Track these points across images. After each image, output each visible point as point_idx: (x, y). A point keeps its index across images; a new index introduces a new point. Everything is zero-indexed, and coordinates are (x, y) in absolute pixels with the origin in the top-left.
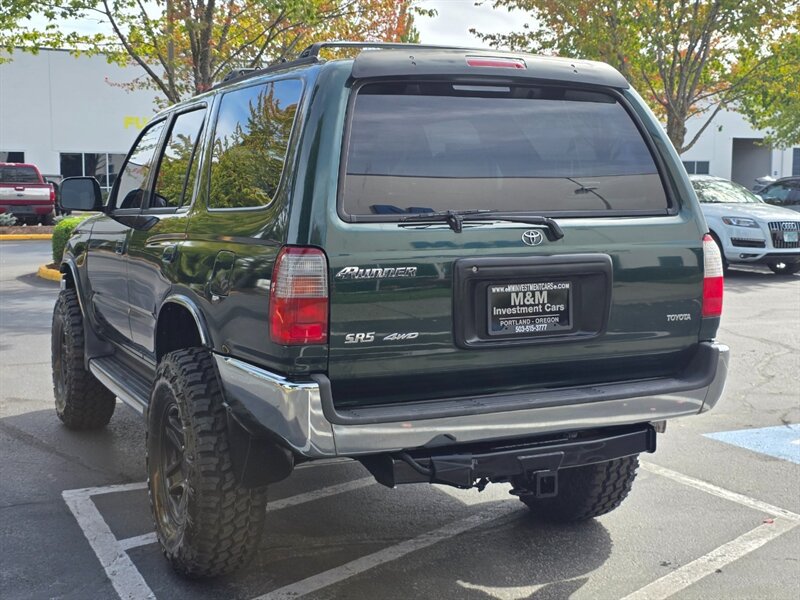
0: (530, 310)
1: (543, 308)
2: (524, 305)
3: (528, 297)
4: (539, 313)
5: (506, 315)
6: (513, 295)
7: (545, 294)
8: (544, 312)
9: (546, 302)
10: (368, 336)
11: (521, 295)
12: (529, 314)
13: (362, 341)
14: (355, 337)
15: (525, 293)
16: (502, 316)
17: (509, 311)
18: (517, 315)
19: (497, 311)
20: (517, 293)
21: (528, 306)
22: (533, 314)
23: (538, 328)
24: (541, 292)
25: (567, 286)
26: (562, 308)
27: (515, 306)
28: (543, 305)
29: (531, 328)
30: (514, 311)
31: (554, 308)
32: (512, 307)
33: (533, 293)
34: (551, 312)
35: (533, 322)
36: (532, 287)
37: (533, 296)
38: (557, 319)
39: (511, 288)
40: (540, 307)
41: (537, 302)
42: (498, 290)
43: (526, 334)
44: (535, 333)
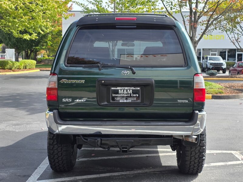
0: (126, 95)
1: (130, 95)
2: (124, 94)
3: (125, 91)
4: (129, 97)
5: (117, 96)
6: (120, 91)
8: (131, 96)
9: (131, 93)
10: (69, 100)
11: (122, 90)
13: (68, 101)
14: (65, 100)
15: (124, 90)
16: (116, 97)
17: (118, 95)
18: (121, 97)
19: (113, 95)
20: (121, 90)
21: (125, 94)
22: (126, 97)
23: (128, 101)
24: (130, 90)
25: (139, 88)
26: (138, 95)
27: (120, 94)
28: (130, 94)
29: (126, 101)
31: (135, 95)
32: (119, 94)
34: (133, 97)
35: (127, 99)
36: (126, 88)
37: (127, 91)
38: (135, 99)
39: (118, 88)
40: (129, 95)
41: (128, 93)
42: (114, 88)
43: (123, 103)
44: (127, 103)
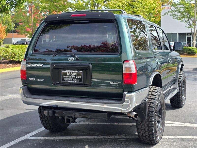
1: (75, 77)
2: (71, 76)
3: (71, 74)
4: (74, 78)
5: (66, 78)
6: (68, 73)
7: (76, 73)
9: (76, 75)
11: (70, 73)
12: (72, 78)
13: (32, 80)
18: (69, 78)
19: (63, 76)
21: (72, 76)
22: (73, 78)
23: (74, 82)
25: (81, 72)
26: (81, 77)
27: (68, 76)
29: (72, 82)
30: (68, 77)
31: (78, 77)
32: (67, 76)
33: (73, 73)
34: (77, 78)
35: (73, 80)
36: (72, 71)
37: (73, 74)
38: (79, 80)
39: (66, 71)
40: (75, 76)
41: (74, 75)
42: (63, 71)
43: (70, 83)
44: (72, 83)
